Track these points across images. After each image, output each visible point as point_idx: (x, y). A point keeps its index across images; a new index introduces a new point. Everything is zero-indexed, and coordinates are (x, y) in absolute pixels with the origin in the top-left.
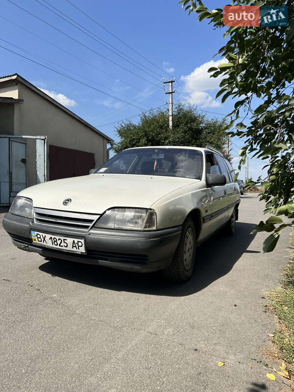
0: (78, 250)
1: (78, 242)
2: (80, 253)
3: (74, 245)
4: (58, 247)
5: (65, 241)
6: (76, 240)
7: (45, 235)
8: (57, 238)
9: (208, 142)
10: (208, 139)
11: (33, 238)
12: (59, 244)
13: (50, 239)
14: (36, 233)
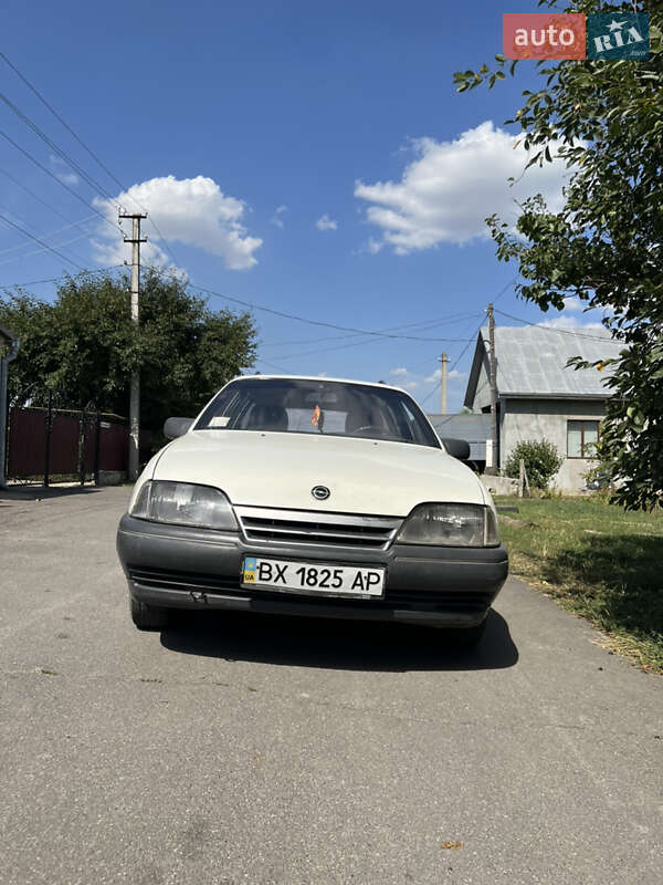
0: (365, 592)
1: (370, 574)
2: (369, 598)
3: (358, 582)
4: (317, 588)
5: (338, 574)
6: (365, 572)
7: (286, 563)
8: (320, 568)
9: (215, 359)
10: (215, 353)
11: (247, 573)
12: (319, 582)
13: (298, 573)
14: (259, 561)
